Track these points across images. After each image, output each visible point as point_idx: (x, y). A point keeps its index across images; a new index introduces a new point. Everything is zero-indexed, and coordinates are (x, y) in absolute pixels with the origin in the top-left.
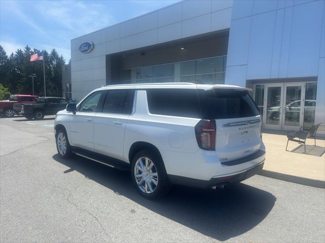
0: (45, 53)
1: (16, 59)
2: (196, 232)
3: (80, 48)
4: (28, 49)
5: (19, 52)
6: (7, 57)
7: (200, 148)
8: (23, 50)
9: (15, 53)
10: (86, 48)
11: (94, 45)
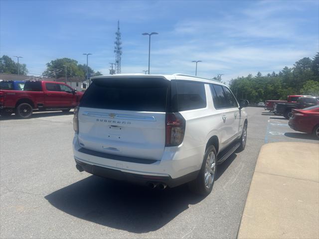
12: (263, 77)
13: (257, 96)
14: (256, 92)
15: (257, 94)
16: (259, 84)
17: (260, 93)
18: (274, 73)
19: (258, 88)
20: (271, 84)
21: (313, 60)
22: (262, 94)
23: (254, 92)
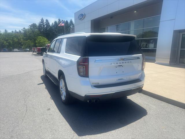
0: (67, 22)
1: (54, 26)
2: (70, 127)
3: (79, 17)
4: (59, 20)
5: (55, 22)
6: (50, 25)
7: (79, 76)
8: (57, 21)
9: (53, 23)
10: (81, 17)
11: (85, 15)
12: (9, 33)
13: (8, 46)
14: (7, 42)
15: (8, 44)
16: (8, 37)
17: (9, 43)
18: (16, 31)
19: (8, 40)
20: (15, 37)
21: (38, 25)
22: (11, 44)
23: (5, 42)
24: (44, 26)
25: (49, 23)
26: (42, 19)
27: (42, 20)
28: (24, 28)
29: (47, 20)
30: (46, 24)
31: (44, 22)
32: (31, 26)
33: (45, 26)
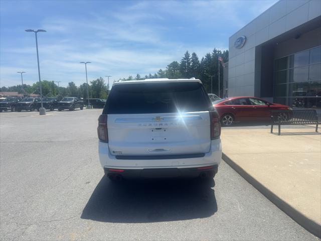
1: (205, 62)
4: (215, 51)
5: (208, 56)
6: (199, 61)
8: (211, 53)
9: (205, 57)
10: (239, 43)
11: (246, 38)
21: (180, 63)
24: (189, 63)
25: (197, 59)
26: (187, 53)
27: (187, 55)
28: (161, 71)
29: (194, 55)
30: (192, 61)
31: (190, 57)
32: (170, 66)
33: (191, 64)
